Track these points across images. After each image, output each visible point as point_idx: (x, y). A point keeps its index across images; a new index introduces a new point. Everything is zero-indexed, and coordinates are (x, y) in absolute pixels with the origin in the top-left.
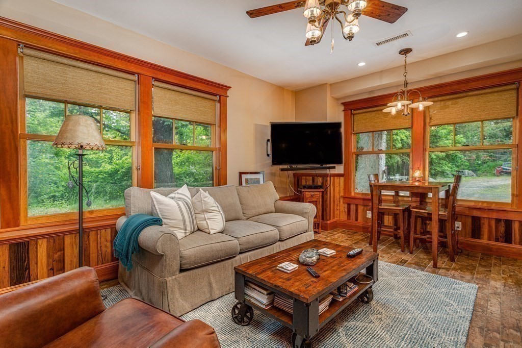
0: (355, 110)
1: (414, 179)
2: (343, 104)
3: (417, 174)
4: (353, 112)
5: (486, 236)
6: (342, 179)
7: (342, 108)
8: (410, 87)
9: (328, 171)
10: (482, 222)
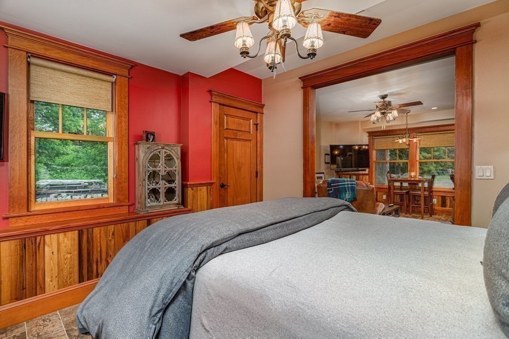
0: (375, 136)
1: (411, 177)
2: (368, 132)
3: (413, 174)
4: (374, 138)
5: (448, 205)
6: (367, 176)
7: (368, 135)
8: (409, 127)
9: (361, 172)
10: (446, 198)
